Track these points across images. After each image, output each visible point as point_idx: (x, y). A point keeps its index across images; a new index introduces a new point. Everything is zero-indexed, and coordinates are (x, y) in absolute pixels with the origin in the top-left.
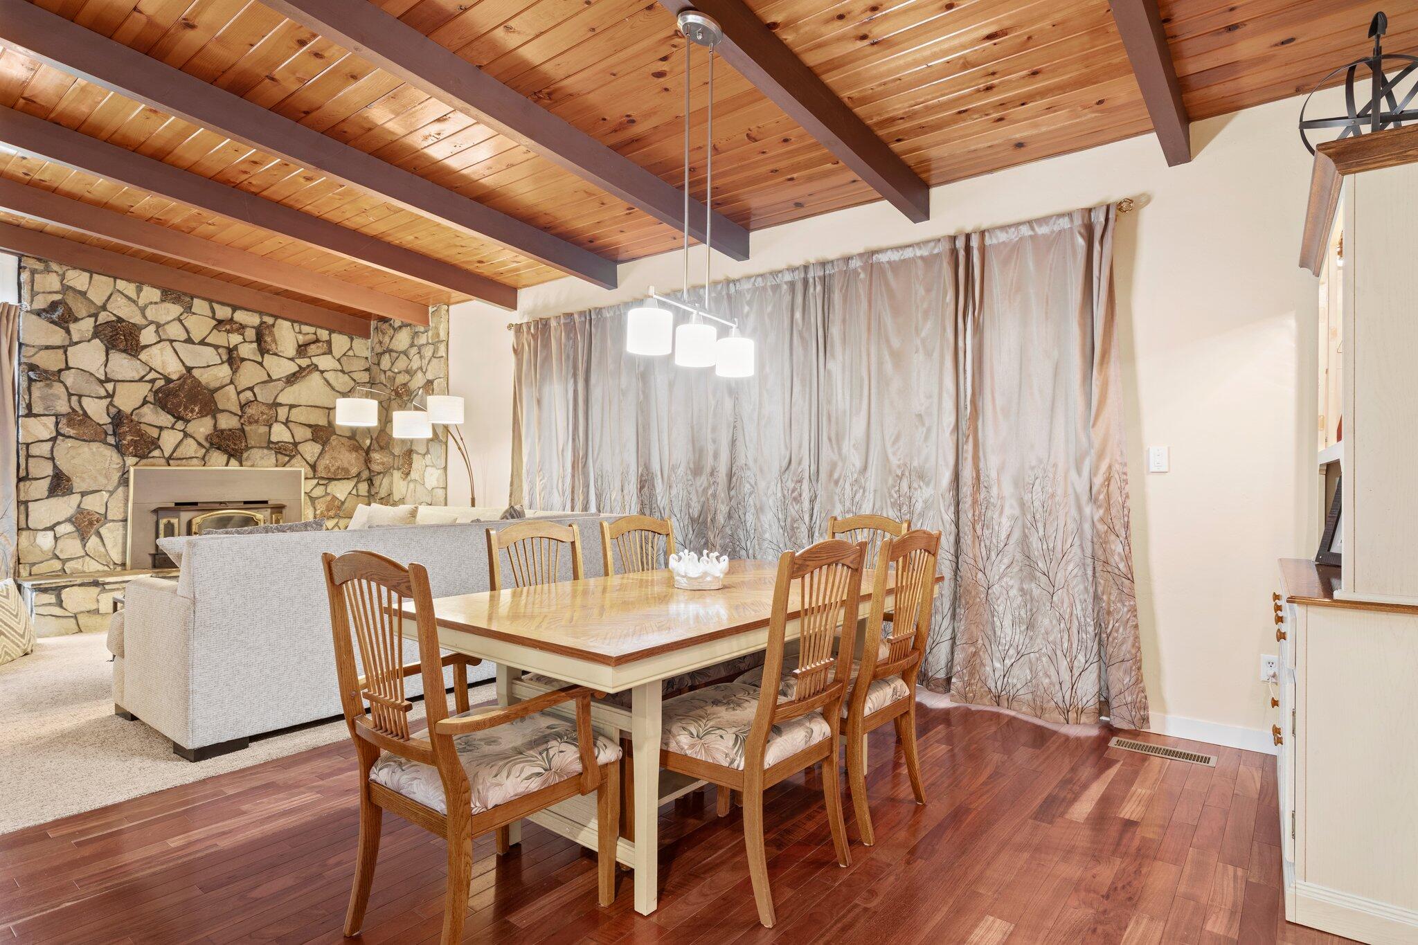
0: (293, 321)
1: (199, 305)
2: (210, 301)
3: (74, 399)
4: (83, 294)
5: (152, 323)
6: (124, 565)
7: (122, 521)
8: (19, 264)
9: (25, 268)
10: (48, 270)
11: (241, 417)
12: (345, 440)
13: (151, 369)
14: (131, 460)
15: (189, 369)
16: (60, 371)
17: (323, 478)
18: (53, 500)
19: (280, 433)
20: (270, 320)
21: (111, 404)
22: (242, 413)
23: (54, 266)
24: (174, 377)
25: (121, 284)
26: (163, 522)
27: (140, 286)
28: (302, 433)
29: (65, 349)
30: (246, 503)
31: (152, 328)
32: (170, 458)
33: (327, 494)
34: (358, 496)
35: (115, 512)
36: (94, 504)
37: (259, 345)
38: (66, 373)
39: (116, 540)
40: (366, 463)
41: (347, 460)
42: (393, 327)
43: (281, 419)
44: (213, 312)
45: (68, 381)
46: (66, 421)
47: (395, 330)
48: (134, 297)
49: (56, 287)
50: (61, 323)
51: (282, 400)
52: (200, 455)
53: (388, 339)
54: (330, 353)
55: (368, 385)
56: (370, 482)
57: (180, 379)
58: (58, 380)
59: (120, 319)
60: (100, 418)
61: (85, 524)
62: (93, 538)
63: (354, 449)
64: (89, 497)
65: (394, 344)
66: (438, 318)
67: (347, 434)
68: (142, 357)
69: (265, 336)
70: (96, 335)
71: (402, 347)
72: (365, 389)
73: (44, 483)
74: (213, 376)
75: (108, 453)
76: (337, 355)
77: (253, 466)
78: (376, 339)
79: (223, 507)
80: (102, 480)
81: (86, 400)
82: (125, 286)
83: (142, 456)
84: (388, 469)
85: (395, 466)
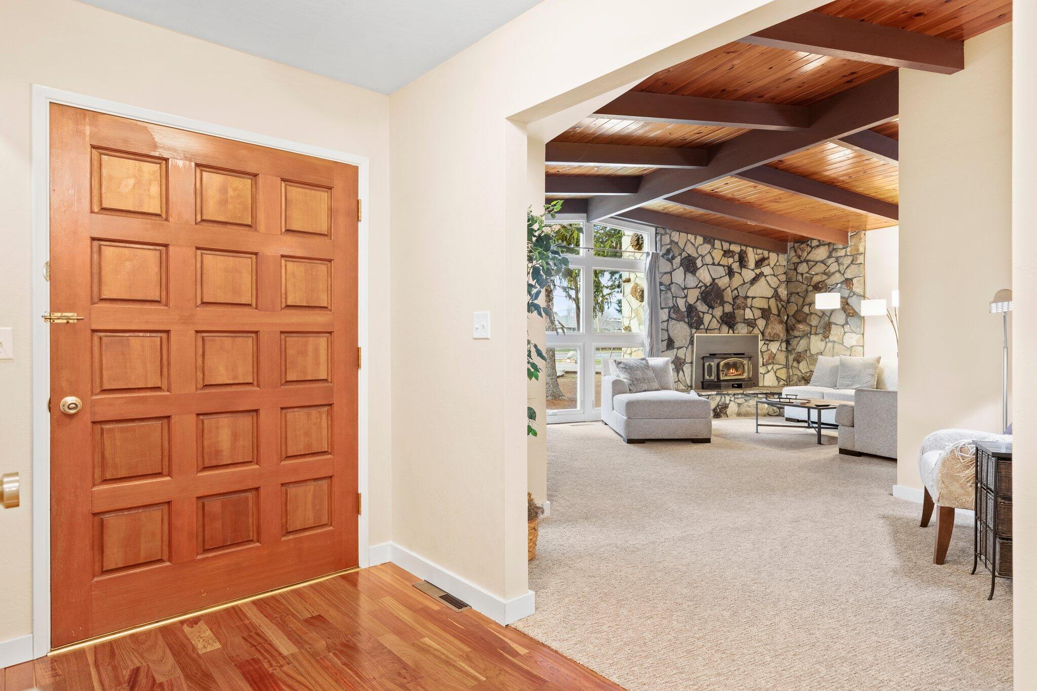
0: (753, 248)
1: (717, 243)
2: (721, 240)
3: (675, 298)
4: (677, 243)
5: (700, 255)
6: (691, 387)
7: (690, 363)
8: (656, 232)
9: (659, 233)
10: (666, 233)
11: (733, 305)
12: (776, 317)
13: (700, 281)
14: (694, 331)
15: (714, 280)
16: (670, 285)
17: (767, 340)
18: (668, 352)
19: (749, 314)
20: (744, 248)
21: (686, 301)
22: (734, 302)
23: (668, 231)
24: (708, 285)
25: (690, 236)
26: (707, 364)
27: (696, 235)
28: (758, 313)
29: (671, 273)
30: (735, 354)
31: (700, 258)
32: (707, 329)
33: (768, 350)
34: (781, 351)
35: (688, 360)
36: (681, 354)
37: (740, 263)
38: (672, 286)
39: (689, 373)
40: (787, 331)
41: (778, 329)
42: (811, 246)
43: (749, 305)
44: (722, 247)
45: (673, 290)
46: (672, 311)
47: (812, 248)
48: (693, 242)
49: (668, 241)
50: (670, 260)
51: (749, 294)
52: (718, 327)
53: (805, 254)
54: (769, 265)
55: (786, 282)
56: (788, 342)
57: (710, 285)
58: (670, 289)
59: (689, 256)
60: (683, 308)
61: (678, 364)
62: (681, 372)
63: (781, 322)
64: (680, 350)
65: (812, 257)
66: (858, 240)
67: (777, 313)
68: (697, 275)
69: (743, 258)
70: (681, 265)
71: (819, 258)
72: (784, 285)
73: (665, 343)
74: (723, 282)
75: (686, 327)
76: (772, 265)
77: (738, 333)
78: (793, 254)
79: (728, 356)
80: (684, 342)
81: (678, 299)
82: (691, 237)
83: (697, 329)
84: (807, 334)
85: (812, 332)
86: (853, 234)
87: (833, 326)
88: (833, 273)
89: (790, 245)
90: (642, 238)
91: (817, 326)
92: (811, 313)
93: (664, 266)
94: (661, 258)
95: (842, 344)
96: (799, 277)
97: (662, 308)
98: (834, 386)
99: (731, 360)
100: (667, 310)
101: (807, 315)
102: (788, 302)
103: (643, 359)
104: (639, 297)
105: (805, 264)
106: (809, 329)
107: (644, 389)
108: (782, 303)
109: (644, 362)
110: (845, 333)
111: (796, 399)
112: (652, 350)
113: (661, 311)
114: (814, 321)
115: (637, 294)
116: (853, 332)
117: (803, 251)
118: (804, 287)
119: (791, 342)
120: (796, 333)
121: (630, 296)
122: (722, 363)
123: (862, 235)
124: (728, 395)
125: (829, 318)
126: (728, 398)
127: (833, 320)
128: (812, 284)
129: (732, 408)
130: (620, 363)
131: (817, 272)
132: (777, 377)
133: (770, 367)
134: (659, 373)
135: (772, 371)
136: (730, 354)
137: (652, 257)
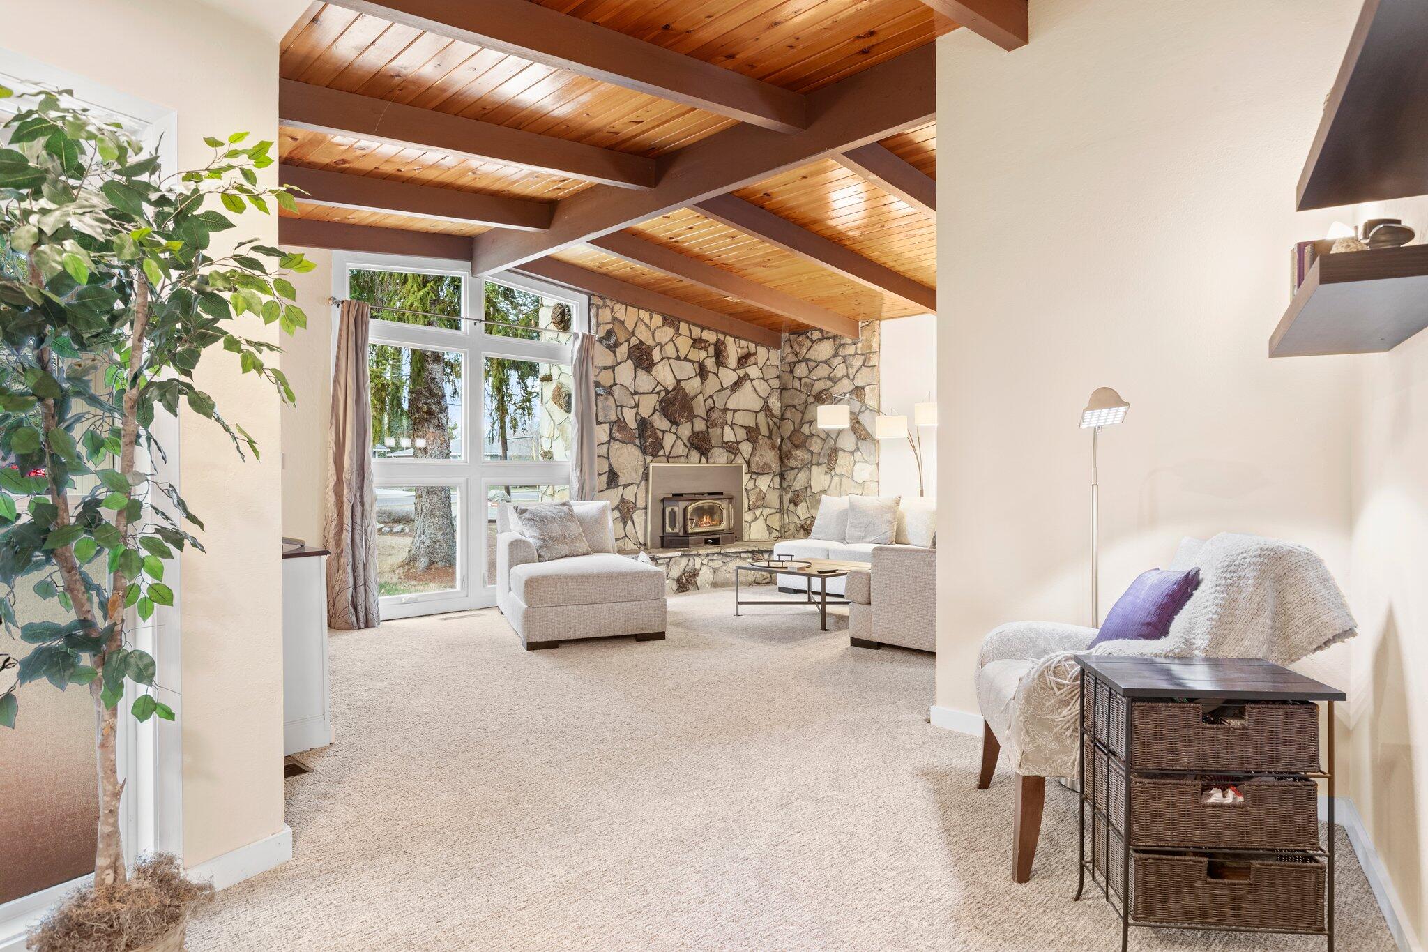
0: (735, 337)
1: (683, 327)
2: (689, 323)
3: (619, 408)
4: (622, 323)
5: (658, 344)
6: (645, 544)
7: (643, 509)
8: (590, 301)
9: (593, 304)
10: (605, 306)
11: (707, 421)
12: (766, 439)
13: (658, 383)
14: (649, 458)
15: (678, 382)
16: (611, 387)
17: (754, 473)
18: (609, 491)
19: (729, 435)
20: (721, 337)
21: (637, 413)
22: (708, 417)
23: (608, 302)
24: (670, 389)
25: (642, 312)
26: (668, 510)
27: (652, 312)
28: (742, 434)
29: (613, 368)
30: (709, 494)
31: (658, 348)
32: (669, 457)
33: (756, 487)
34: (774, 488)
35: (641, 504)
36: (629, 494)
37: (716, 359)
38: (614, 388)
39: (641, 525)
40: (781, 460)
41: (769, 457)
42: (811, 340)
43: (729, 422)
44: (691, 333)
45: (616, 394)
46: (615, 427)
47: (813, 342)
48: (648, 323)
49: (609, 319)
50: (613, 348)
51: (730, 406)
52: (685, 454)
53: (804, 350)
54: (756, 364)
55: (779, 391)
56: (782, 476)
57: (674, 390)
58: (611, 394)
59: (642, 343)
60: (632, 424)
61: (625, 511)
62: (629, 523)
63: (773, 447)
64: (627, 489)
65: (812, 355)
66: (871, 332)
67: (767, 434)
68: (654, 372)
69: (721, 351)
70: (629, 356)
71: (822, 357)
72: (776, 394)
73: (604, 478)
74: (691, 387)
75: (637, 453)
76: (760, 365)
77: (714, 463)
78: (788, 350)
79: (701, 497)
80: (634, 475)
81: (625, 409)
82: (644, 314)
83: (654, 455)
84: (807, 465)
85: (814, 462)
86: (864, 324)
87: (840, 454)
88: (840, 379)
89: (784, 336)
90: (569, 311)
91: (820, 453)
92: (812, 435)
93: (602, 356)
94: (597, 344)
95: (852, 478)
96: (797, 383)
97: (599, 423)
98: (843, 539)
99: (706, 503)
100: (607, 427)
101: (808, 436)
102: (783, 418)
103: (564, 504)
104: (564, 405)
105: (803, 365)
106: (810, 457)
107: (563, 553)
108: (774, 419)
109: (565, 508)
110: (855, 462)
111: (791, 561)
112: (582, 489)
113: (597, 428)
114: (816, 446)
115: (562, 400)
116: (867, 462)
117: (801, 345)
118: (803, 397)
119: (786, 476)
120: (793, 463)
121: (551, 402)
122: (691, 508)
123: (877, 327)
124: (699, 555)
125: (835, 442)
126: (698, 560)
127: (840, 444)
128: (814, 393)
129: (705, 575)
130: (523, 511)
131: (820, 377)
132: (768, 526)
133: (758, 512)
134: (591, 525)
135: (761, 517)
136: (702, 494)
137: (582, 342)
